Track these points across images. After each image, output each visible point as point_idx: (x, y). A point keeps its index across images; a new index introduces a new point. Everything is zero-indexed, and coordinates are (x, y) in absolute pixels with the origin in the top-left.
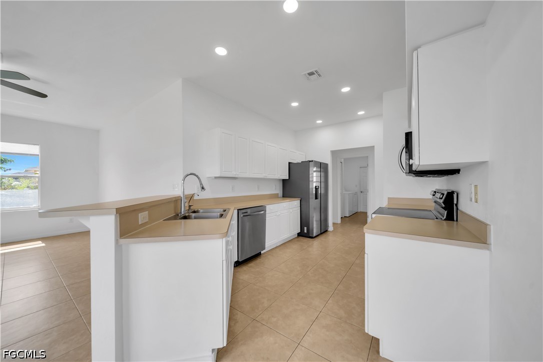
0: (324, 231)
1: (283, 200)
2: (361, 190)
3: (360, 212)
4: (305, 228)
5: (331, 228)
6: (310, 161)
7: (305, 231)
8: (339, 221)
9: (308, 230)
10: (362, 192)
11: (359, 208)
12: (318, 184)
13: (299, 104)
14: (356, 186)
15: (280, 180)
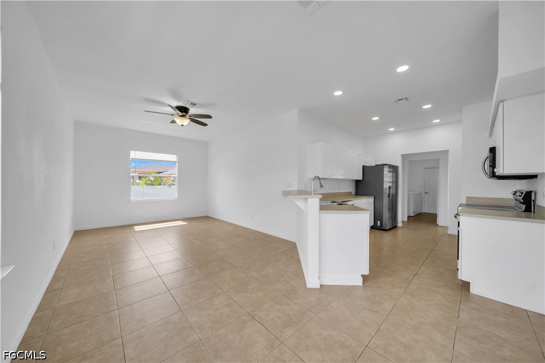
0: (394, 227)
1: (355, 198)
2: (426, 191)
3: (425, 213)
4: (379, 222)
5: (400, 224)
6: (384, 165)
7: (379, 224)
8: (406, 220)
9: (381, 223)
10: (426, 193)
11: (423, 208)
12: (390, 184)
13: (380, 118)
14: (420, 187)
15: (353, 180)
